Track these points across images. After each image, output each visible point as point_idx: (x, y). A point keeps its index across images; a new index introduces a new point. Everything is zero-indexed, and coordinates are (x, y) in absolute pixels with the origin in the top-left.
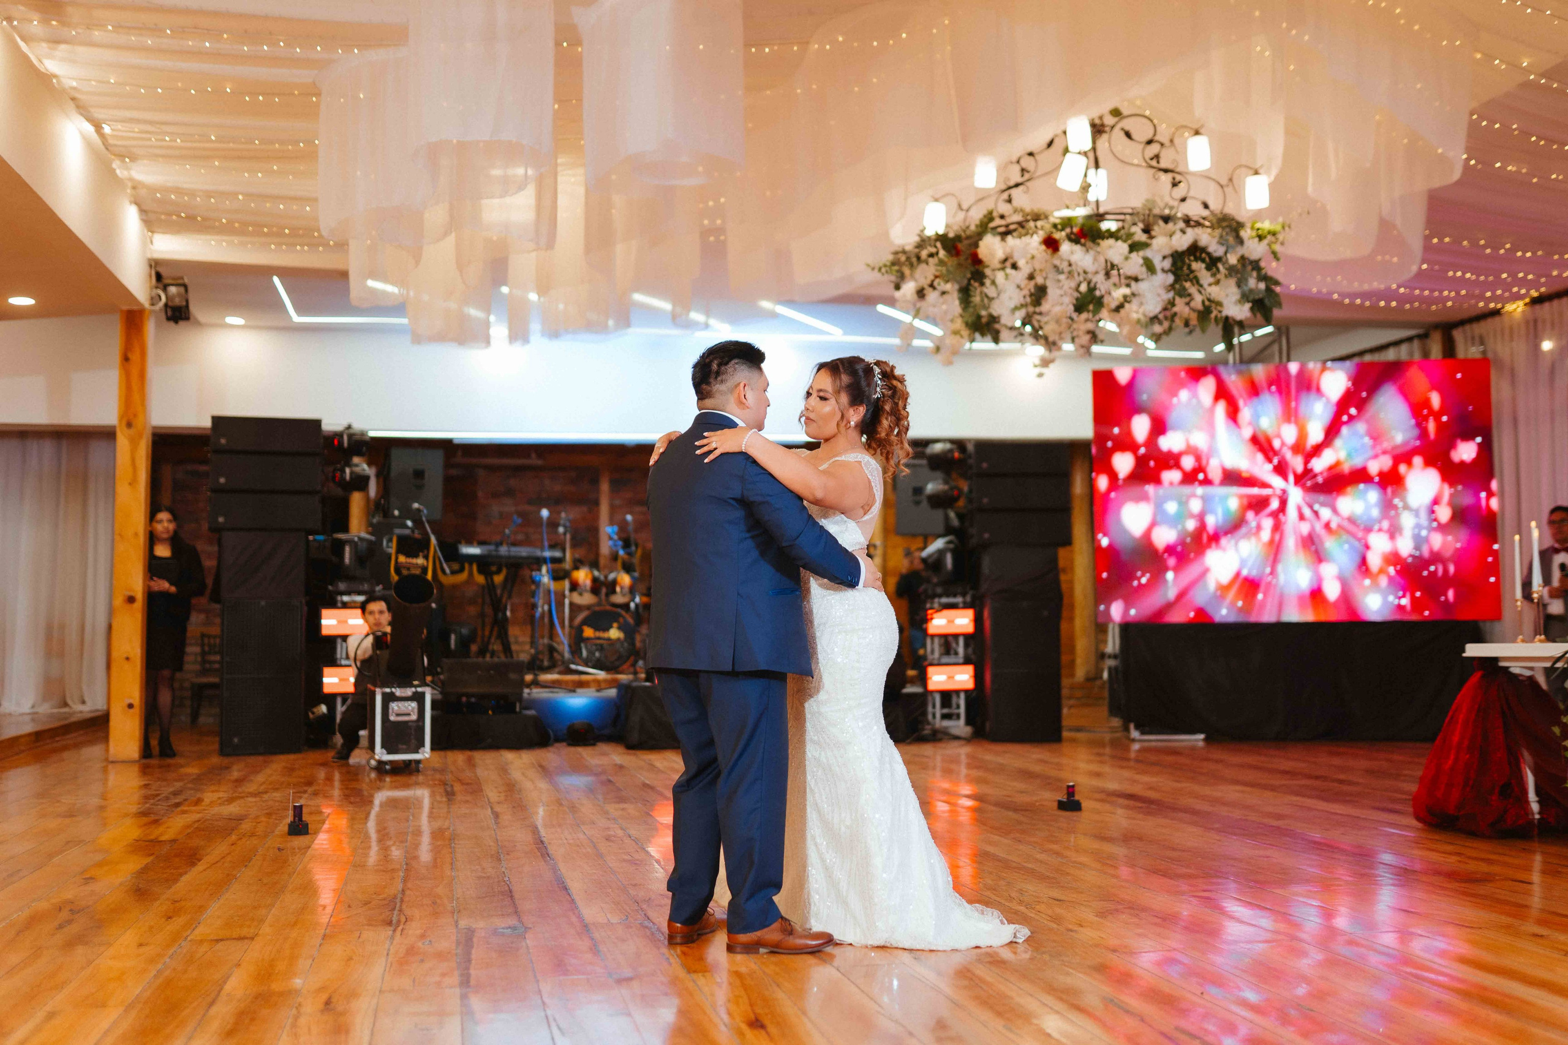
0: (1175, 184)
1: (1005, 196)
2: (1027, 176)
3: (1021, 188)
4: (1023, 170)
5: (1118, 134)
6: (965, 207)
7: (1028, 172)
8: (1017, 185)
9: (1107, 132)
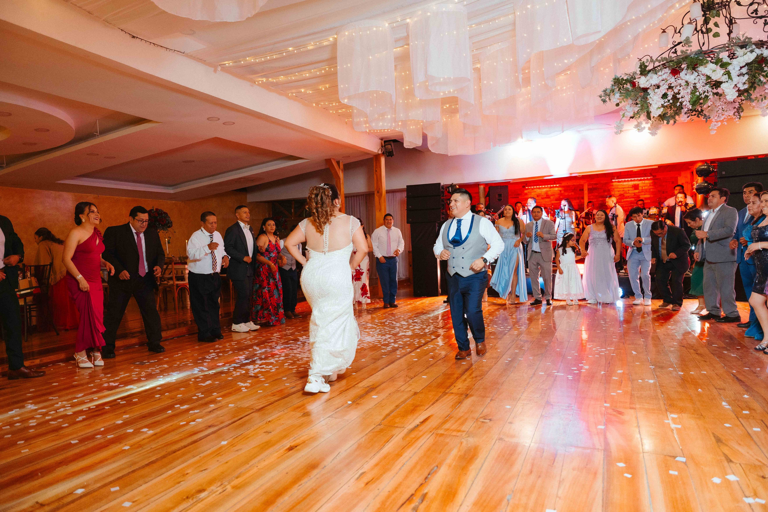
9: (727, 5)
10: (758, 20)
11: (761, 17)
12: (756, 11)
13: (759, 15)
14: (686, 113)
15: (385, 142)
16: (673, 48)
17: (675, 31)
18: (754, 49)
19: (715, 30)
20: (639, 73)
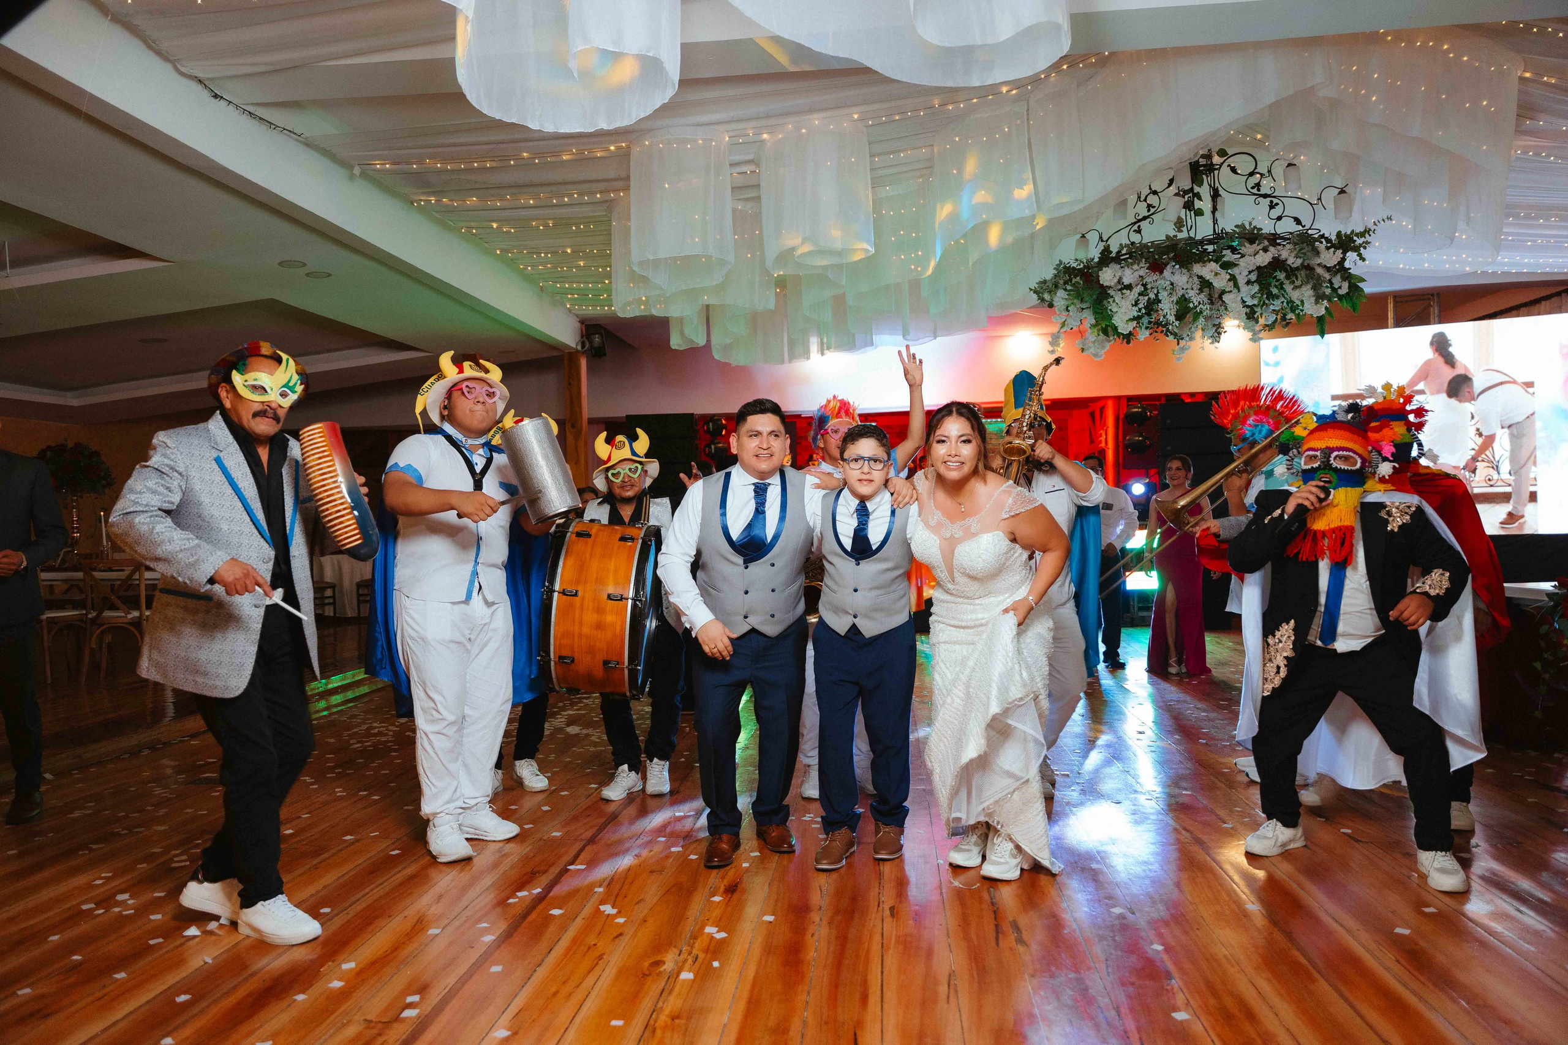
0: (1272, 206)
1: (1136, 227)
2: (1152, 210)
3: (1148, 220)
4: (1149, 206)
5: (1225, 170)
6: (1105, 239)
7: (1154, 207)
8: (1145, 218)
9: (1216, 169)
10: (1261, 199)
11: (1265, 196)
12: (1258, 185)
13: (1262, 192)
14: (1147, 328)
15: (588, 327)
16: (1135, 223)
17: (1139, 197)
18: (1267, 246)
19: (1198, 204)
20: (1096, 260)
